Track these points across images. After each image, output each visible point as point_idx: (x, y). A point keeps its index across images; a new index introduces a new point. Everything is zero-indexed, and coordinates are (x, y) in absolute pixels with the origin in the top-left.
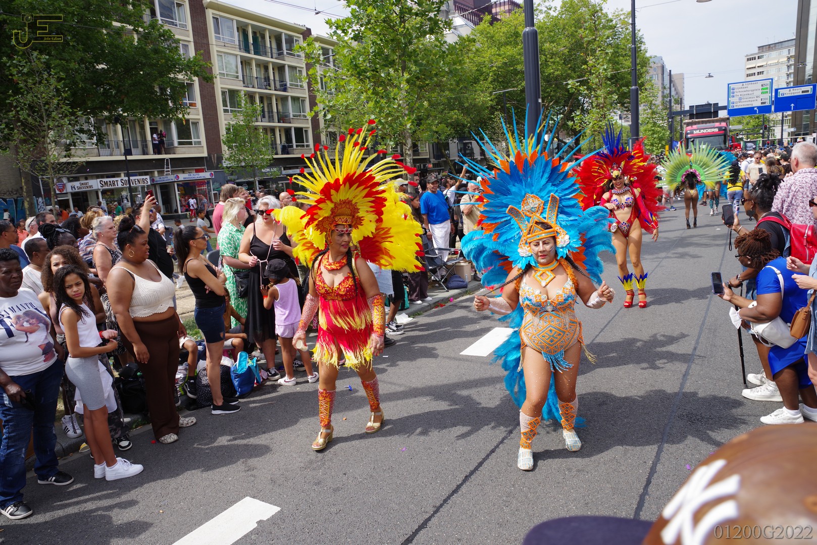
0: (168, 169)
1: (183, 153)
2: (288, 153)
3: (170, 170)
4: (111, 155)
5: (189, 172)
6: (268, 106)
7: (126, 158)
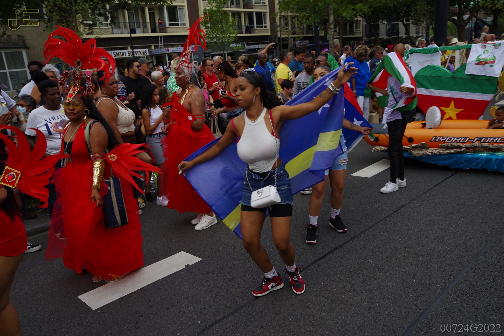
0: (161, 44)
1: (173, 32)
2: (250, 33)
3: (163, 44)
4: (121, 33)
5: (176, 46)
7: (131, 35)
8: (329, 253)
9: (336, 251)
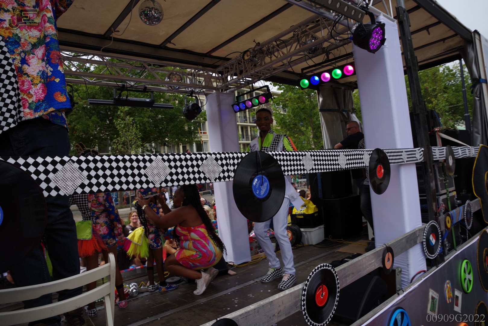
6: (246, 132)
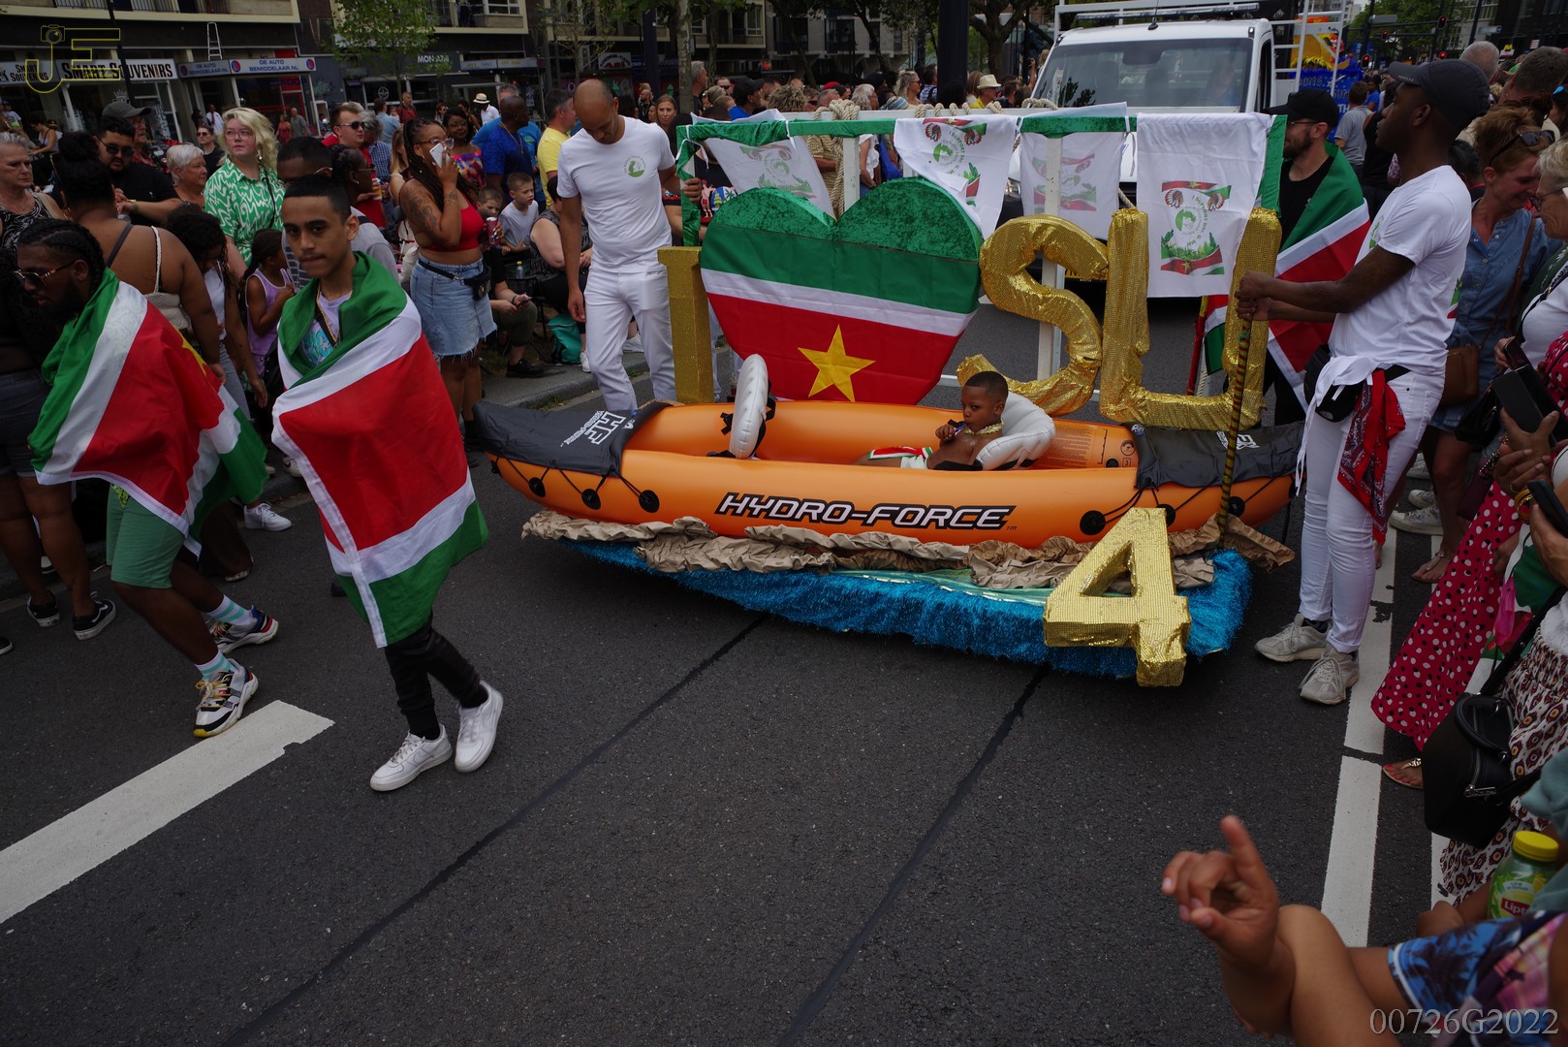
0: (214, 47)
1: (246, 12)
2: (473, 25)
3: (219, 48)
4: (84, 8)
5: (262, 53)
7: (112, 15)
8: (687, 680)
9: (705, 672)
